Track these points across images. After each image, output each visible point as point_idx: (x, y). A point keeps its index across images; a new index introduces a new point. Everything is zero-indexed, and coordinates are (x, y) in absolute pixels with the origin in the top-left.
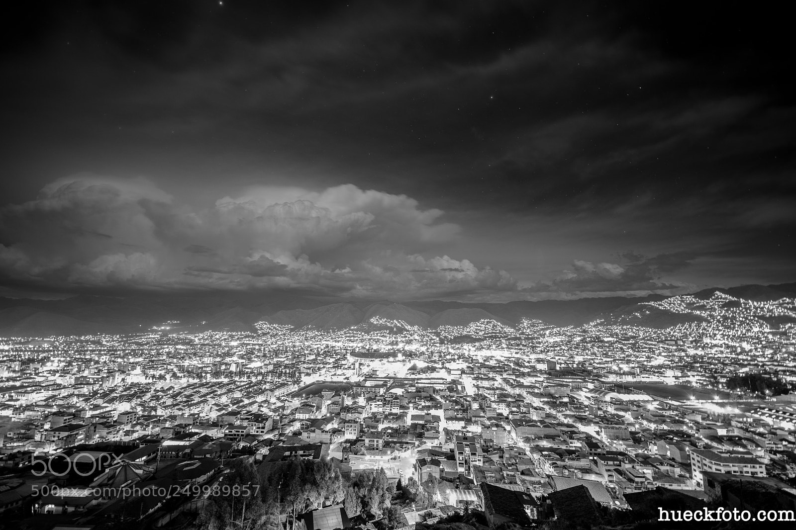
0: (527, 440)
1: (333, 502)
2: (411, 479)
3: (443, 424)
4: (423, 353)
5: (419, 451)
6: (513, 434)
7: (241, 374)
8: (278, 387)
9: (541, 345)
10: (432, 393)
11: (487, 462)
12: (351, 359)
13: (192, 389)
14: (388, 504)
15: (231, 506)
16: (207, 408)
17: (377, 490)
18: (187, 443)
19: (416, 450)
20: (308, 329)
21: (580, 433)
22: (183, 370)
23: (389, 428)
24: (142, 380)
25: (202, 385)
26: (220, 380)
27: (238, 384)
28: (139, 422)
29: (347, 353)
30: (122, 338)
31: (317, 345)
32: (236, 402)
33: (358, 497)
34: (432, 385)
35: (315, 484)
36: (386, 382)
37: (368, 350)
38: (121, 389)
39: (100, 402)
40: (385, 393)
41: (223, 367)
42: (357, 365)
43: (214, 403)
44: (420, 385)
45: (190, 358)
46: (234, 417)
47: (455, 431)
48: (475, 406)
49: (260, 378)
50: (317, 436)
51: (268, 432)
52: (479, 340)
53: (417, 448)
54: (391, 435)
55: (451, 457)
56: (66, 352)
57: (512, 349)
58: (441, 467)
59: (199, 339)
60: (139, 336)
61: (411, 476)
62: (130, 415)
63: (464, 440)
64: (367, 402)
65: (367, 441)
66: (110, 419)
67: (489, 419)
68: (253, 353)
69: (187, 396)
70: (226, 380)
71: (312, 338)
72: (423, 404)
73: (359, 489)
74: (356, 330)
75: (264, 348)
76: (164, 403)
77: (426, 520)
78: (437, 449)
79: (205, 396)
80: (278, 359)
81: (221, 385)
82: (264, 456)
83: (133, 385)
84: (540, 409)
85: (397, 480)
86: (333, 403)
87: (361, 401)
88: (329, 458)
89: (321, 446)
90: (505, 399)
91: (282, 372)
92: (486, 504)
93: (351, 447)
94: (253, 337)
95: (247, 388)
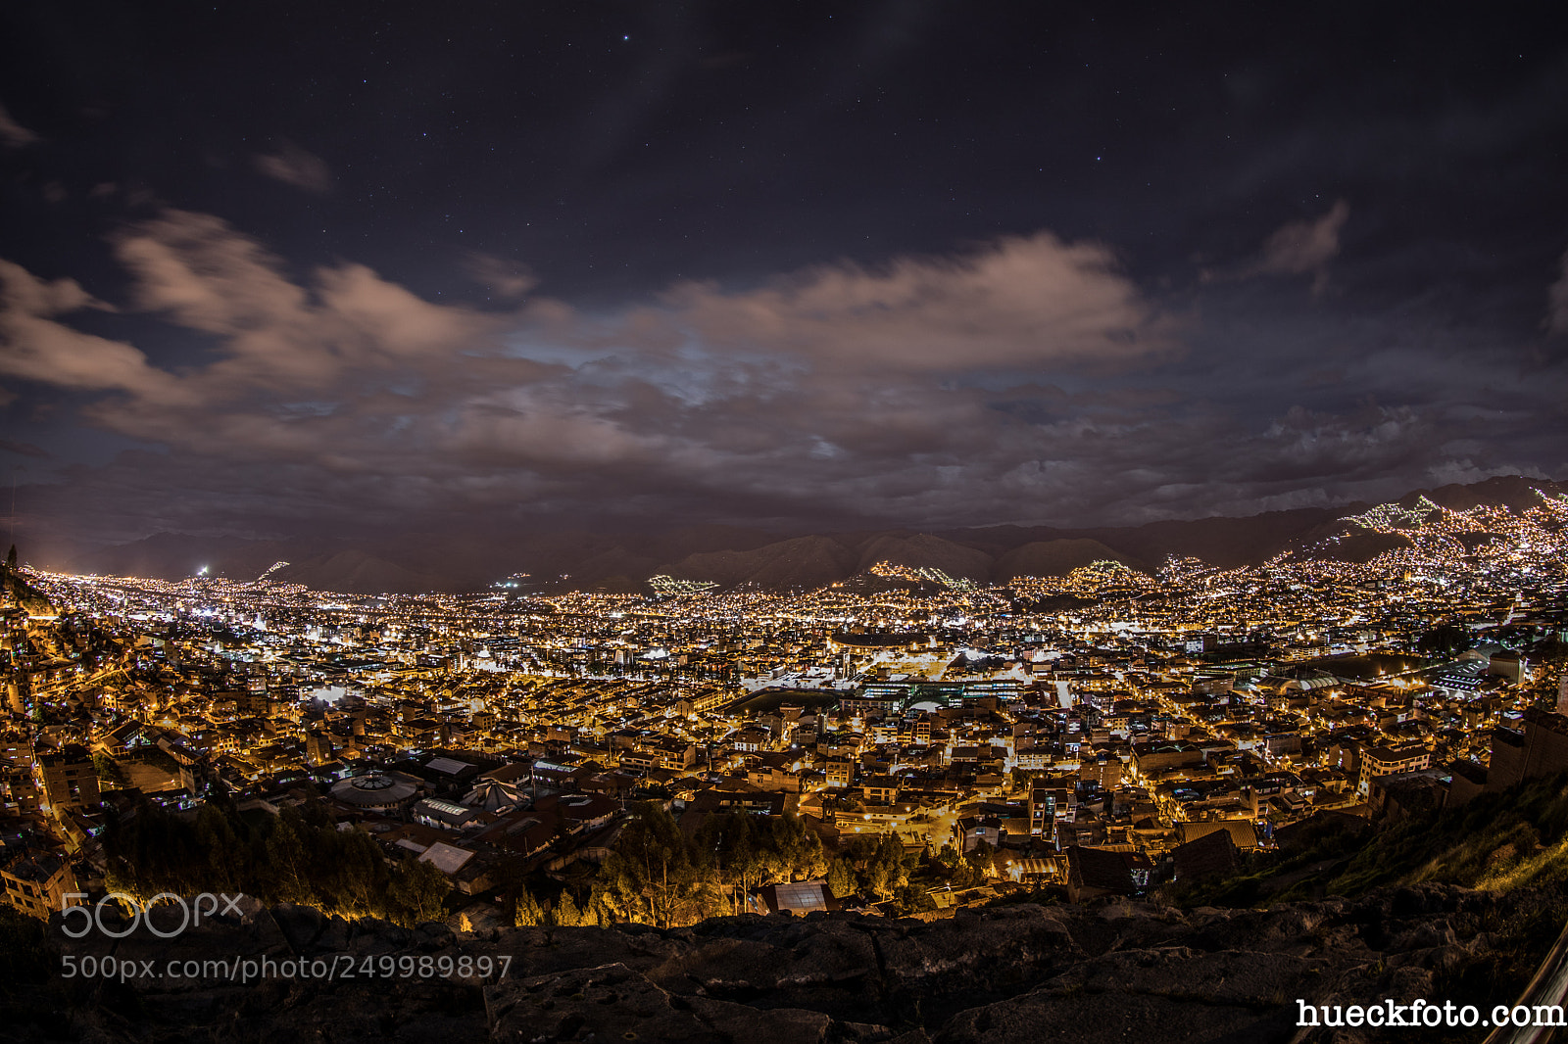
0: (1153, 774)
1: (808, 877)
2: (945, 848)
3: (1009, 764)
4: (979, 633)
5: (963, 807)
6: (1133, 769)
7: (633, 668)
8: (699, 696)
9: (1197, 606)
10: (993, 707)
11: (1081, 816)
12: (834, 647)
13: (562, 688)
14: (903, 881)
15: (645, 866)
16: (588, 720)
17: (885, 863)
18: (568, 770)
19: (958, 805)
20: (747, 590)
21: (1236, 752)
22: (545, 656)
23: (910, 770)
24: (491, 667)
25: (575, 683)
26: (602, 678)
27: (632, 685)
28: (499, 728)
29: (825, 635)
30: (458, 599)
31: (766, 619)
32: (633, 715)
33: (850, 872)
34: (994, 694)
35: (777, 852)
36: (904, 689)
37: (868, 629)
38: (469, 678)
39: (448, 693)
40: (903, 711)
41: (604, 655)
42: (847, 659)
43: (596, 712)
44: (971, 694)
45: (552, 637)
46: (632, 739)
47: (1033, 771)
48: (1074, 727)
49: (666, 678)
50: (776, 781)
51: (689, 768)
52: (1089, 603)
53: (960, 801)
54: (913, 782)
55: (1020, 813)
56: (402, 616)
57: (1147, 616)
58: (1001, 829)
59: (562, 606)
60: (478, 597)
61: (946, 842)
62: (486, 718)
63: (1047, 785)
64: (867, 726)
65: (867, 791)
66: (465, 719)
67: (1095, 747)
68: (651, 634)
69: (555, 699)
70: (611, 678)
71: (755, 606)
72: (976, 728)
73: (853, 862)
74: (843, 590)
75: (669, 625)
76: (526, 705)
77: (967, 902)
78: (997, 802)
79: (583, 700)
80: (695, 646)
81: (605, 686)
82: (687, 804)
83: (484, 674)
84: (1183, 723)
85: (921, 851)
86: (803, 728)
87: (856, 724)
88: (798, 814)
89: (784, 795)
90: (1127, 711)
91: (704, 669)
92: (1070, 876)
93: (837, 800)
94: (648, 604)
95: (647, 694)
